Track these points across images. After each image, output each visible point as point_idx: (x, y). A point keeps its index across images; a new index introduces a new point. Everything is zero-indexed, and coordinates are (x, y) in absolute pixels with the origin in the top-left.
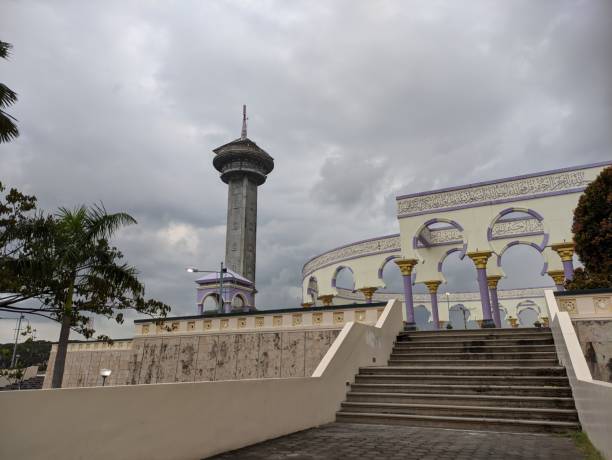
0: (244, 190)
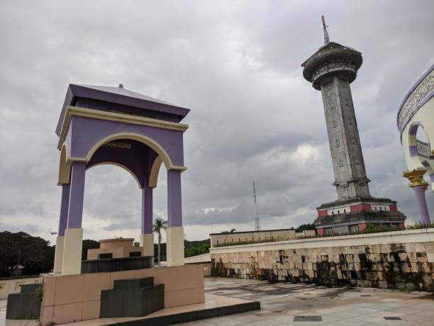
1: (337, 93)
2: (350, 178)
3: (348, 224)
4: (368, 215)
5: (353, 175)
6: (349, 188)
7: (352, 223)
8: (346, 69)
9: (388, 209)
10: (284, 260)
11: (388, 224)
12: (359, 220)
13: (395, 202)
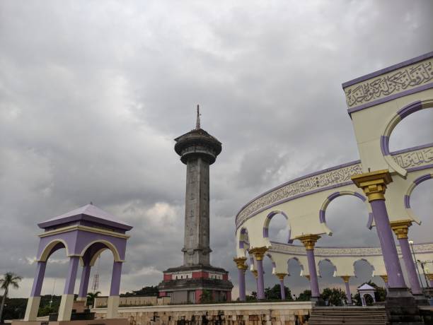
0: (198, 168)
1: (199, 171)
2: (196, 247)
3: (188, 289)
4: (205, 282)
5: (199, 245)
6: (194, 255)
7: (191, 289)
8: (209, 153)
9: (221, 278)
10: (156, 319)
11: (219, 291)
12: (197, 286)
13: (227, 272)
